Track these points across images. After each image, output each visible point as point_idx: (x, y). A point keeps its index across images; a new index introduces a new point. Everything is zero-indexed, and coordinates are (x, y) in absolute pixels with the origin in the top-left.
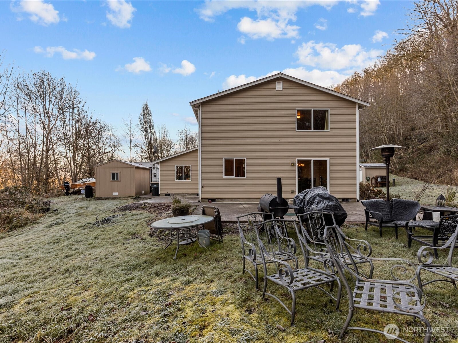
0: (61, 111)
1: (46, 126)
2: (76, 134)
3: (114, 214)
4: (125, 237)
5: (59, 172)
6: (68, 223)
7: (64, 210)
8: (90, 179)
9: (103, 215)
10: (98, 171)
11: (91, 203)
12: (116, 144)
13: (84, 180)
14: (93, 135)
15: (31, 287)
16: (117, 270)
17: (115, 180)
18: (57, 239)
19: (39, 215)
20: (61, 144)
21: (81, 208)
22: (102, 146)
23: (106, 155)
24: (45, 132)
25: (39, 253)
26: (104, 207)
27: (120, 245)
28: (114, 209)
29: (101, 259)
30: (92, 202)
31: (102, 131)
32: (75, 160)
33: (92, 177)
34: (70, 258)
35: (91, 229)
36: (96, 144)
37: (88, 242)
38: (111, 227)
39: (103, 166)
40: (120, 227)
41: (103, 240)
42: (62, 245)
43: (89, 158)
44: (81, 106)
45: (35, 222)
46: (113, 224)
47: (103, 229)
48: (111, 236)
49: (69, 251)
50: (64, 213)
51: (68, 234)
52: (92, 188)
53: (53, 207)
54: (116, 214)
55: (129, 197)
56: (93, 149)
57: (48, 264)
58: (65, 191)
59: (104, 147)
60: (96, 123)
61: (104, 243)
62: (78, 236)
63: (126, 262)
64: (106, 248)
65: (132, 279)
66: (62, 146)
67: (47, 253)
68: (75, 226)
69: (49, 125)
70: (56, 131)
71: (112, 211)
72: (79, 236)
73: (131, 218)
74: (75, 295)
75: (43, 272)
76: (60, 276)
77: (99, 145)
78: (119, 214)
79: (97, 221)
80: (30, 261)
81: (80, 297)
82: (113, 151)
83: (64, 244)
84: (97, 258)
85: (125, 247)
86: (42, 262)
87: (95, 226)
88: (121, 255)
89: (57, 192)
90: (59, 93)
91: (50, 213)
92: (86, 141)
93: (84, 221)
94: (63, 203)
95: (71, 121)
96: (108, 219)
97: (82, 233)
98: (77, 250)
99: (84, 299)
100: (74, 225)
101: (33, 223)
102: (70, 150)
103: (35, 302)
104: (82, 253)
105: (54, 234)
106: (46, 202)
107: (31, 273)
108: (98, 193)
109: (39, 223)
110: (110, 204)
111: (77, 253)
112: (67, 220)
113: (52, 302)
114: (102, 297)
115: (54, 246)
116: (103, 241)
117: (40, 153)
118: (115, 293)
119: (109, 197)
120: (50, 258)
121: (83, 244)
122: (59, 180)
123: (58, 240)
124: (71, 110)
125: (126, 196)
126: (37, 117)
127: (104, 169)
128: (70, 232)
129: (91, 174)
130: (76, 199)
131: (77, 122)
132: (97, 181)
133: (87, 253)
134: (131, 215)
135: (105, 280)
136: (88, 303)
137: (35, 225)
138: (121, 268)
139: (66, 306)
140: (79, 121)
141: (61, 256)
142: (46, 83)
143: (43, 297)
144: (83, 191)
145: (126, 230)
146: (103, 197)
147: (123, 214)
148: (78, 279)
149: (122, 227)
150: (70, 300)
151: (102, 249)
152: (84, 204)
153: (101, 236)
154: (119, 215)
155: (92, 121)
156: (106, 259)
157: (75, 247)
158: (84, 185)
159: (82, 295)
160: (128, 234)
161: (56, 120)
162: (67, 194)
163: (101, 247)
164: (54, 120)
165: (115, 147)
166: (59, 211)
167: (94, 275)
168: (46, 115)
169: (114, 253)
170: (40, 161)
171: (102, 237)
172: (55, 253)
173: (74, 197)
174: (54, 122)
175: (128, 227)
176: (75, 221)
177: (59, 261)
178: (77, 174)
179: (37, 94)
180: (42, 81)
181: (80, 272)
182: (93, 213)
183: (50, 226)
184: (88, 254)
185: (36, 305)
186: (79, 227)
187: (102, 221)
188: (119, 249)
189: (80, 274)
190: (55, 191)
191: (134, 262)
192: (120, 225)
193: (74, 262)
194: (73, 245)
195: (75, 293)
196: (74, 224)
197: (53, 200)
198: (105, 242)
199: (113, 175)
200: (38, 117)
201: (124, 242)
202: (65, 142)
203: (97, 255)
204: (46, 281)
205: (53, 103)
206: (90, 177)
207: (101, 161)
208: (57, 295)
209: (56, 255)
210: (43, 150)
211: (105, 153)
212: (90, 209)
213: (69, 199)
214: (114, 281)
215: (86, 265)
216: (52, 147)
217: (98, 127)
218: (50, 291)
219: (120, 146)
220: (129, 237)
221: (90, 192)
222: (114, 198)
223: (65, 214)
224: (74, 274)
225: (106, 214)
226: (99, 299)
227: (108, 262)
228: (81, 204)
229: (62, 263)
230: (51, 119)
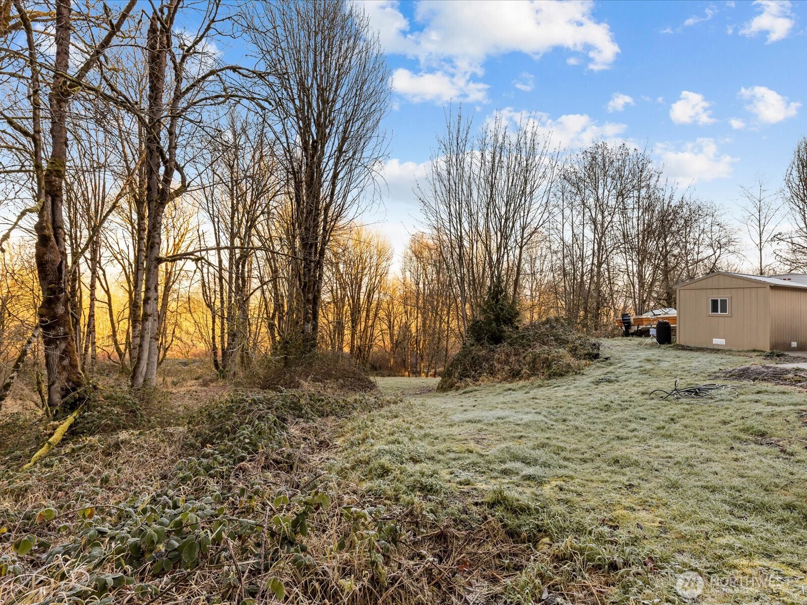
0: (620, 199)
1: (599, 225)
2: (644, 230)
3: (712, 382)
4: (738, 435)
5: (616, 298)
6: (624, 383)
7: (620, 360)
8: (667, 310)
9: (689, 380)
10: (682, 295)
11: (667, 353)
12: (724, 241)
13: (656, 312)
14: (674, 229)
15: (566, 467)
16: (712, 497)
17: (719, 313)
18: (607, 405)
19: (584, 362)
20: (618, 251)
21: (649, 361)
22: (692, 247)
23: (701, 263)
24: (596, 236)
25: (580, 419)
26: (694, 364)
27: (723, 447)
28: (715, 373)
29: (678, 463)
30: (670, 352)
31: (693, 219)
32: (641, 277)
33: (671, 307)
34: (622, 441)
35: (664, 402)
36: (681, 245)
37: (657, 425)
38: (705, 407)
39: (693, 286)
40: (725, 411)
41: (686, 427)
42: (613, 417)
43: (666, 272)
44: (652, 182)
45: (578, 372)
46: (710, 401)
47: (687, 407)
48: (704, 424)
49: (623, 430)
50: (620, 365)
51: (623, 402)
52: (670, 327)
53: (604, 352)
54: (719, 382)
55: (754, 351)
56: (674, 255)
57: (590, 439)
58: (624, 328)
59: (696, 249)
60: (681, 207)
61: (687, 434)
62: (639, 408)
63: (734, 488)
64: (692, 446)
65: (747, 531)
66: (620, 254)
67: (591, 423)
68: (636, 390)
69: (602, 225)
70: (612, 233)
71: (709, 376)
72: (642, 408)
73: (756, 397)
74: (626, 508)
75: (583, 451)
76: (604, 466)
77: (686, 247)
78: (725, 383)
79: (676, 390)
80: (568, 428)
81: (633, 516)
82: (717, 254)
83: (616, 416)
84: (670, 457)
85: (734, 456)
86: (582, 434)
87: (671, 397)
88: (723, 469)
89: (613, 330)
90: (618, 170)
91: (598, 362)
92: (661, 243)
93: (651, 385)
94: (619, 349)
95: (636, 211)
96: (699, 390)
97: (647, 405)
98: (635, 433)
99: (640, 523)
100: (635, 388)
101: (576, 373)
102: (633, 260)
103: (569, 491)
104: (644, 440)
105: (602, 396)
106: (595, 345)
107: (567, 446)
108: (681, 337)
109: (583, 374)
110: (705, 360)
111: (635, 436)
112: (624, 378)
113: (590, 503)
114: (674, 537)
115: (602, 414)
116: (685, 429)
117: (589, 268)
118: (702, 542)
119: (704, 346)
120: (593, 433)
121: (647, 425)
122: (615, 310)
123: (607, 408)
124: (636, 193)
125: (746, 349)
126: (586, 214)
127: (694, 291)
128: (626, 398)
129: (670, 300)
130: (640, 344)
131: (646, 210)
132: (679, 313)
133: (653, 442)
134: (756, 390)
135: (682, 505)
136: (648, 534)
137: (578, 377)
138: (722, 497)
139: (611, 520)
140: (649, 208)
141: (610, 434)
142: (600, 159)
143: (580, 489)
144: (653, 332)
145: (741, 422)
146: (692, 345)
147: (735, 385)
148: (632, 483)
149: (730, 411)
150: (617, 512)
151: (682, 444)
152: (653, 354)
153: (682, 419)
154: (726, 386)
155: (673, 204)
156: (689, 465)
157: (633, 426)
158: (654, 320)
159: (637, 514)
160: (745, 430)
161: (612, 215)
162: (627, 334)
163: (682, 439)
164: (610, 214)
165: (720, 248)
166: (612, 360)
167: (661, 486)
168: (598, 208)
169: (708, 460)
170: (588, 281)
171: (686, 421)
172: (601, 426)
173: (637, 340)
174: (609, 219)
175: (746, 415)
176: (636, 381)
177: (606, 440)
178: (644, 302)
179: (588, 180)
180: (594, 158)
181: (637, 473)
182: (668, 373)
183: (598, 383)
184: (654, 445)
185: (569, 496)
186: (643, 394)
187: (687, 391)
188: (719, 455)
189: (638, 475)
190: (610, 328)
191: (756, 495)
192: (726, 406)
193: (629, 451)
194: (630, 421)
195: (627, 505)
196: (634, 386)
197: (605, 342)
198: (690, 432)
199: (715, 303)
200: (588, 214)
201: (734, 445)
202: (625, 248)
203: (670, 452)
204: (586, 466)
205: (608, 188)
206: (668, 307)
207: (691, 278)
208: (598, 495)
209: (602, 431)
210: (593, 264)
211: (698, 261)
212: (664, 365)
213: (629, 343)
214: (704, 516)
215: (648, 462)
216: (607, 258)
217: (685, 212)
218: (590, 483)
219: (734, 243)
220: (746, 437)
221: (665, 334)
222: (716, 350)
223: (620, 367)
224: (626, 470)
225: (696, 378)
226: (668, 536)
227: (692, 474)
228: (648, 353)
229: (610, 445)
230: (606, 213)
